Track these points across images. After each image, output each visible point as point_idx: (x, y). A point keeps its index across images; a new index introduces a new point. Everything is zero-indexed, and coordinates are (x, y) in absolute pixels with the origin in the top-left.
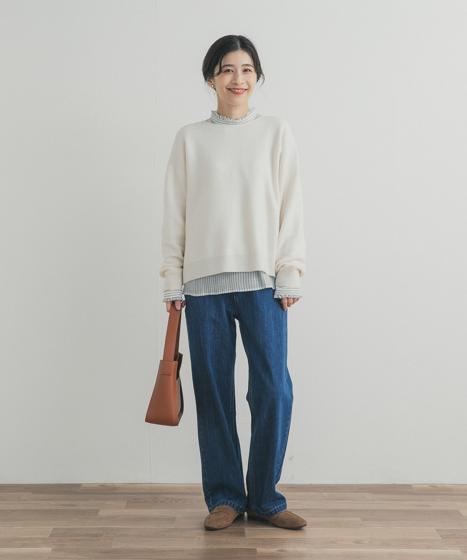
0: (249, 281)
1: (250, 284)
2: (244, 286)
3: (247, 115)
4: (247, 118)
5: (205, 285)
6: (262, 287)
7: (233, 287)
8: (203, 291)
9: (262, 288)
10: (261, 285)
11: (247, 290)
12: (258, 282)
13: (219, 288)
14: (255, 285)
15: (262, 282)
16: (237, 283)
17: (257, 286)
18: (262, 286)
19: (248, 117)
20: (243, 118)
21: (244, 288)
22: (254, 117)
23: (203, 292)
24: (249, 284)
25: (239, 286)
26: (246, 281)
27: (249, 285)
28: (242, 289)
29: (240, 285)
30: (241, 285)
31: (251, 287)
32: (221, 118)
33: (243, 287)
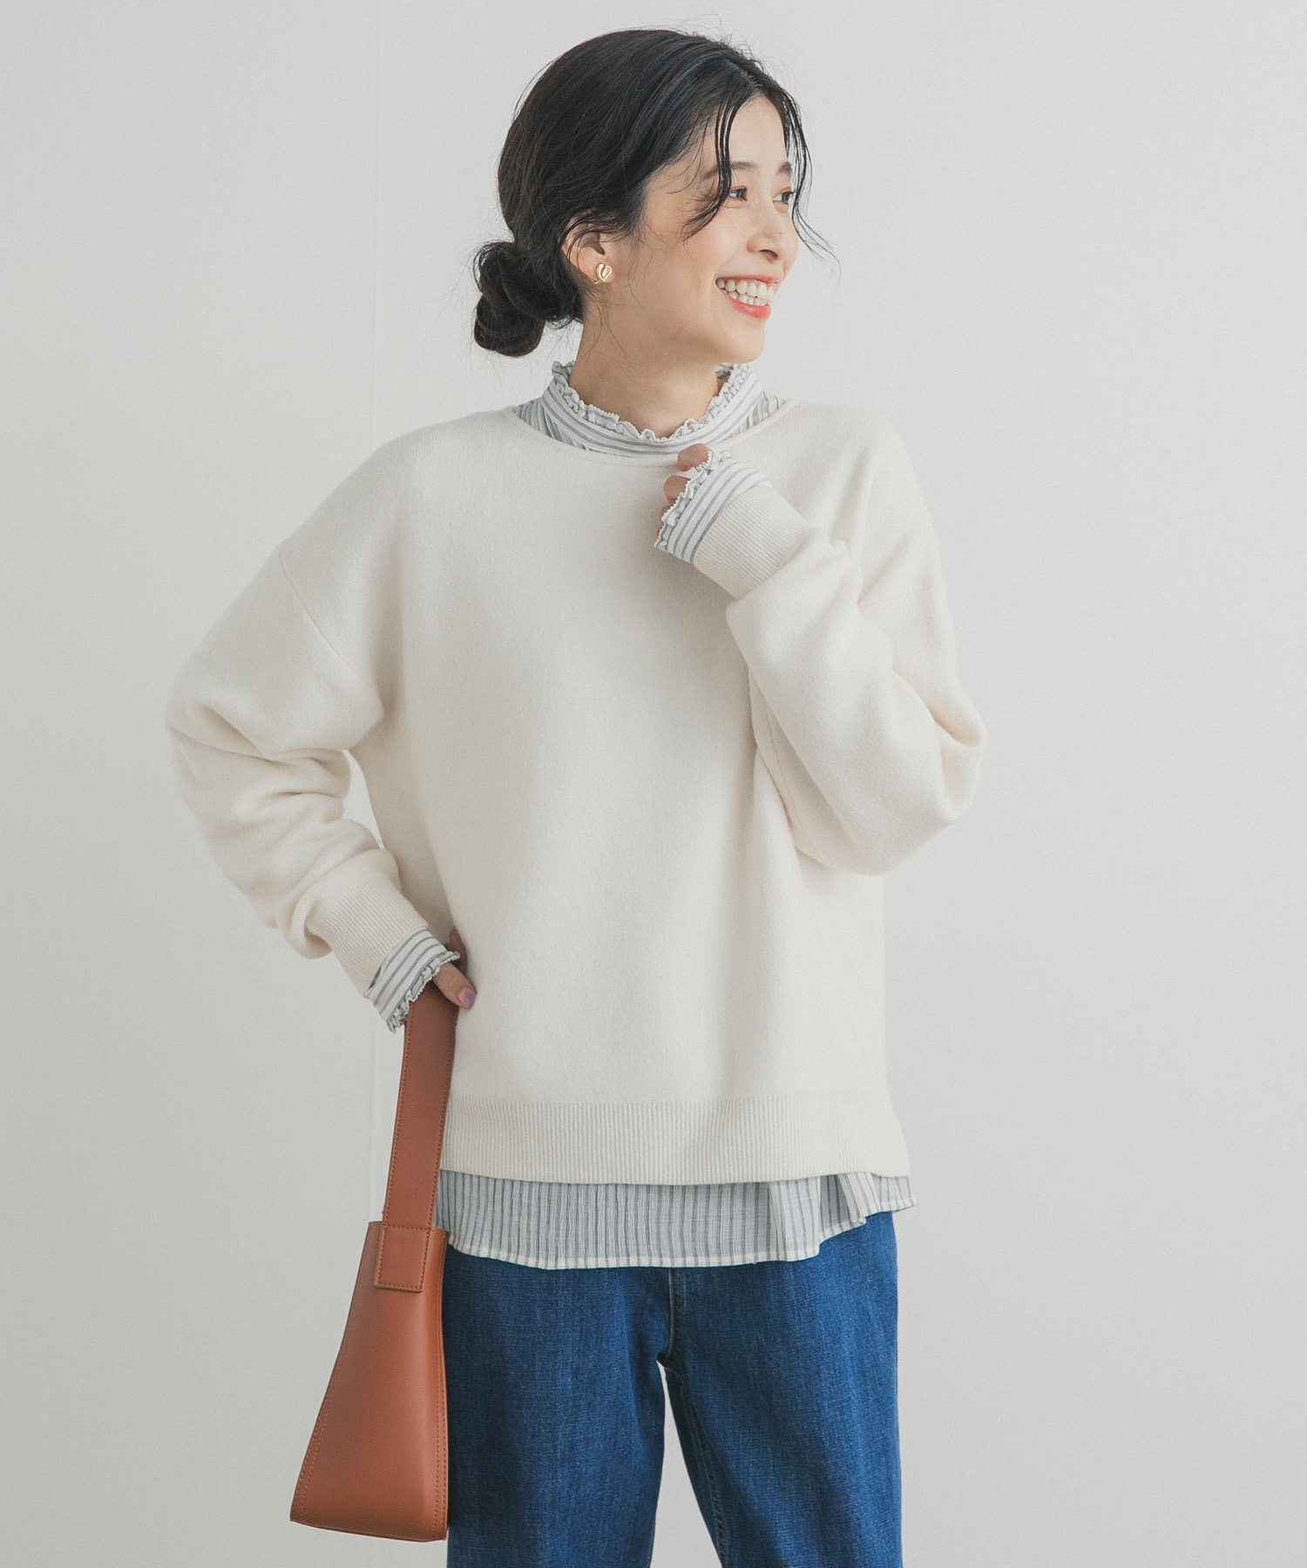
0: (706, 1218)
1: (710, 1235)
2: (682, 1241)
3: (715, 411)
4: (710, 426)
5: (498, 1208)
6: (768, 1250)
7: (632, 1241)
8: (487, 1234)
9: (769, 1255)
10: (762, 1239)
11: (696, 1261)
12: (750, 1223)
13: (562, 1238)
14: (737, 1239)
15: (769, 1228)
16: (653, 1228)
17: (743, 1244)
18: (768, 1245)
19: (719, 419)
20: (695, 426)
21: (680, 1251)
22: (745, 419)
23: (486, 1240)
24: (706, 1233)
25: (659, 1239)
26: (694, 1217)
27: (706, 1238)
28: (672, 1257)
29: (664, 1236)
30: (669, 1233)
31: (713, 1248)
32: (592, 417)
33: (679, 1244)
